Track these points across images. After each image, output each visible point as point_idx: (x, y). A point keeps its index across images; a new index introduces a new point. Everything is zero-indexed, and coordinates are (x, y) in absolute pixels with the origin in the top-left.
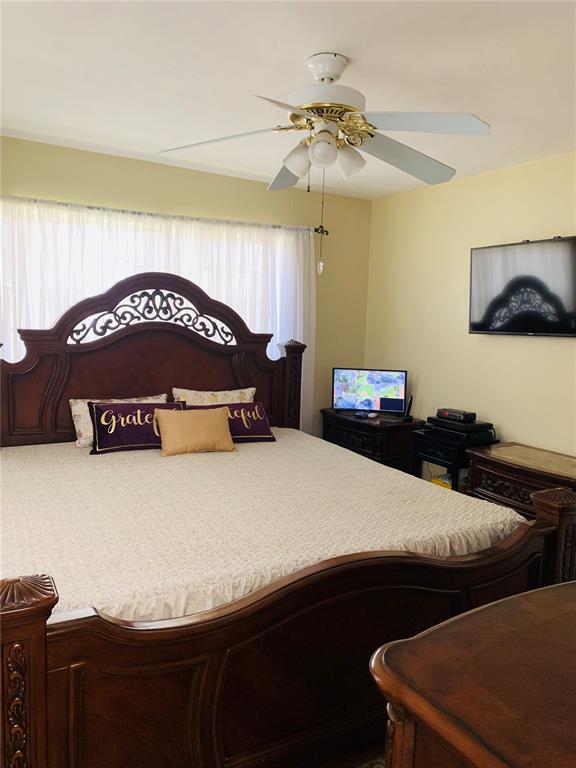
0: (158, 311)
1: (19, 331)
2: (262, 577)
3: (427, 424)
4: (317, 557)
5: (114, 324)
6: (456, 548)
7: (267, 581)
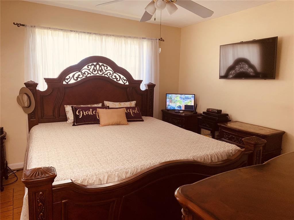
0: (98, 71)
1: (45, 79)
2: (137, 169)
3: (203, 114)
4: (158, 162)
5: (81, 76)
6: (213, 159)
7: (139, 171)
